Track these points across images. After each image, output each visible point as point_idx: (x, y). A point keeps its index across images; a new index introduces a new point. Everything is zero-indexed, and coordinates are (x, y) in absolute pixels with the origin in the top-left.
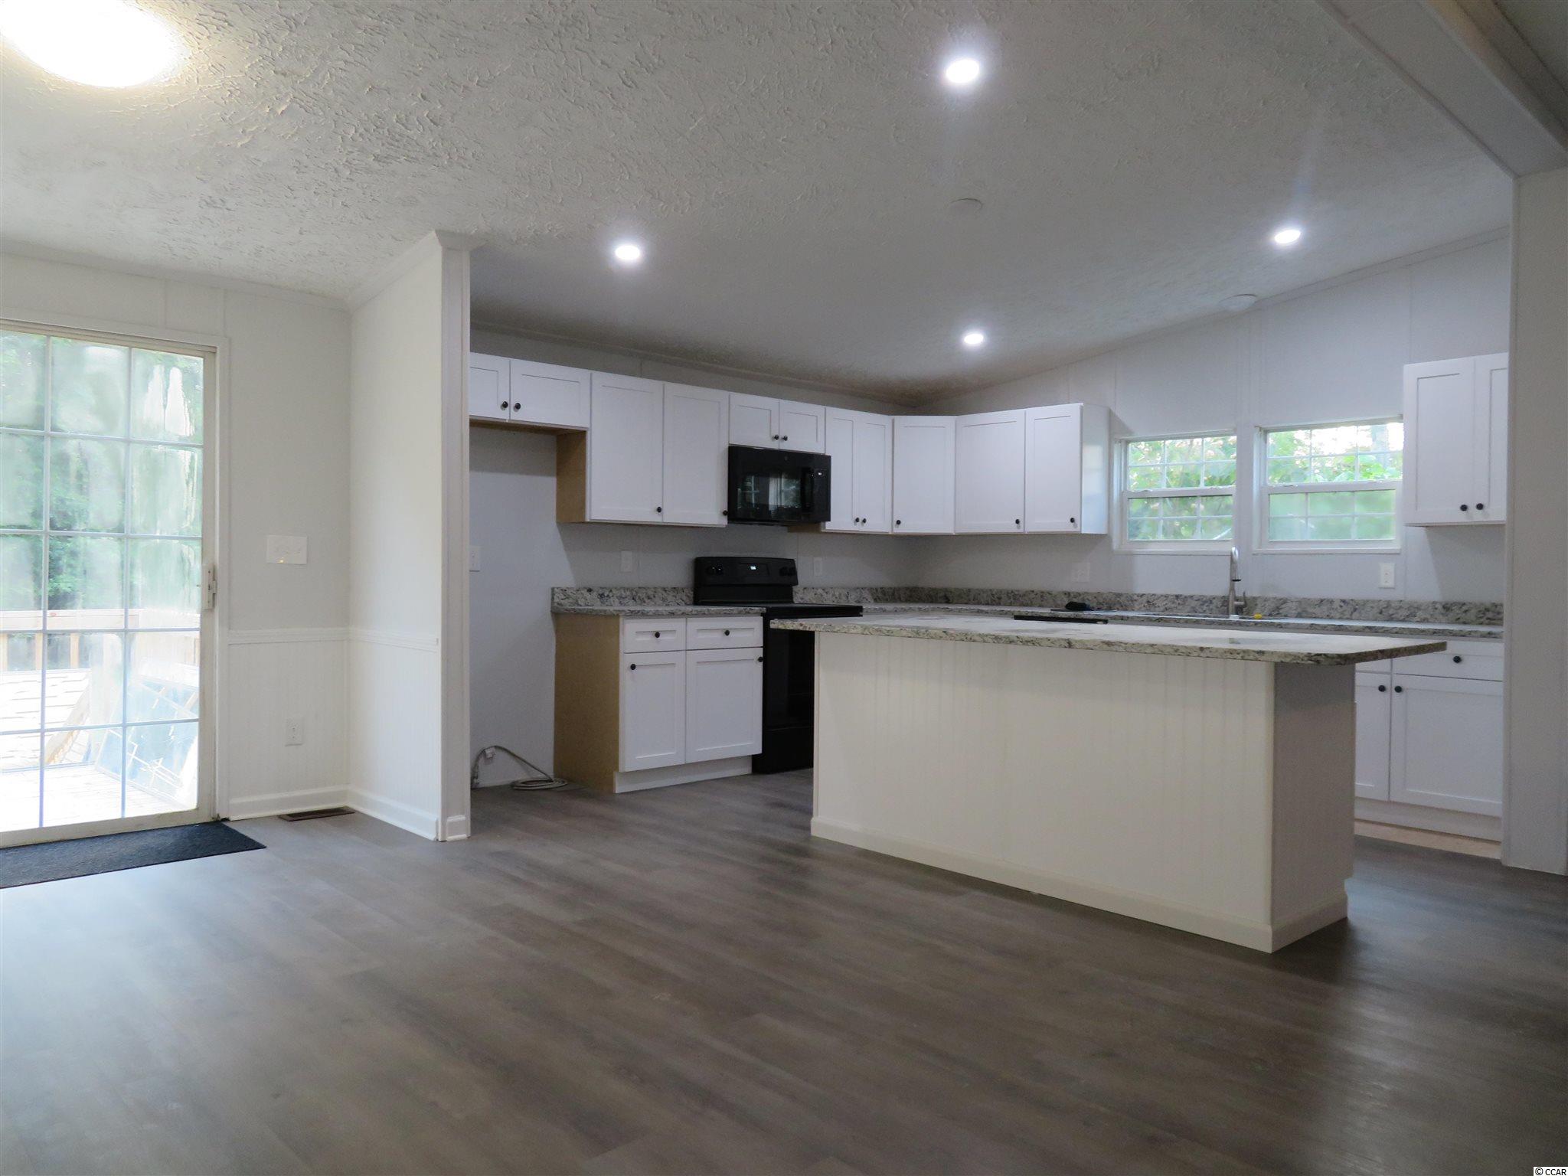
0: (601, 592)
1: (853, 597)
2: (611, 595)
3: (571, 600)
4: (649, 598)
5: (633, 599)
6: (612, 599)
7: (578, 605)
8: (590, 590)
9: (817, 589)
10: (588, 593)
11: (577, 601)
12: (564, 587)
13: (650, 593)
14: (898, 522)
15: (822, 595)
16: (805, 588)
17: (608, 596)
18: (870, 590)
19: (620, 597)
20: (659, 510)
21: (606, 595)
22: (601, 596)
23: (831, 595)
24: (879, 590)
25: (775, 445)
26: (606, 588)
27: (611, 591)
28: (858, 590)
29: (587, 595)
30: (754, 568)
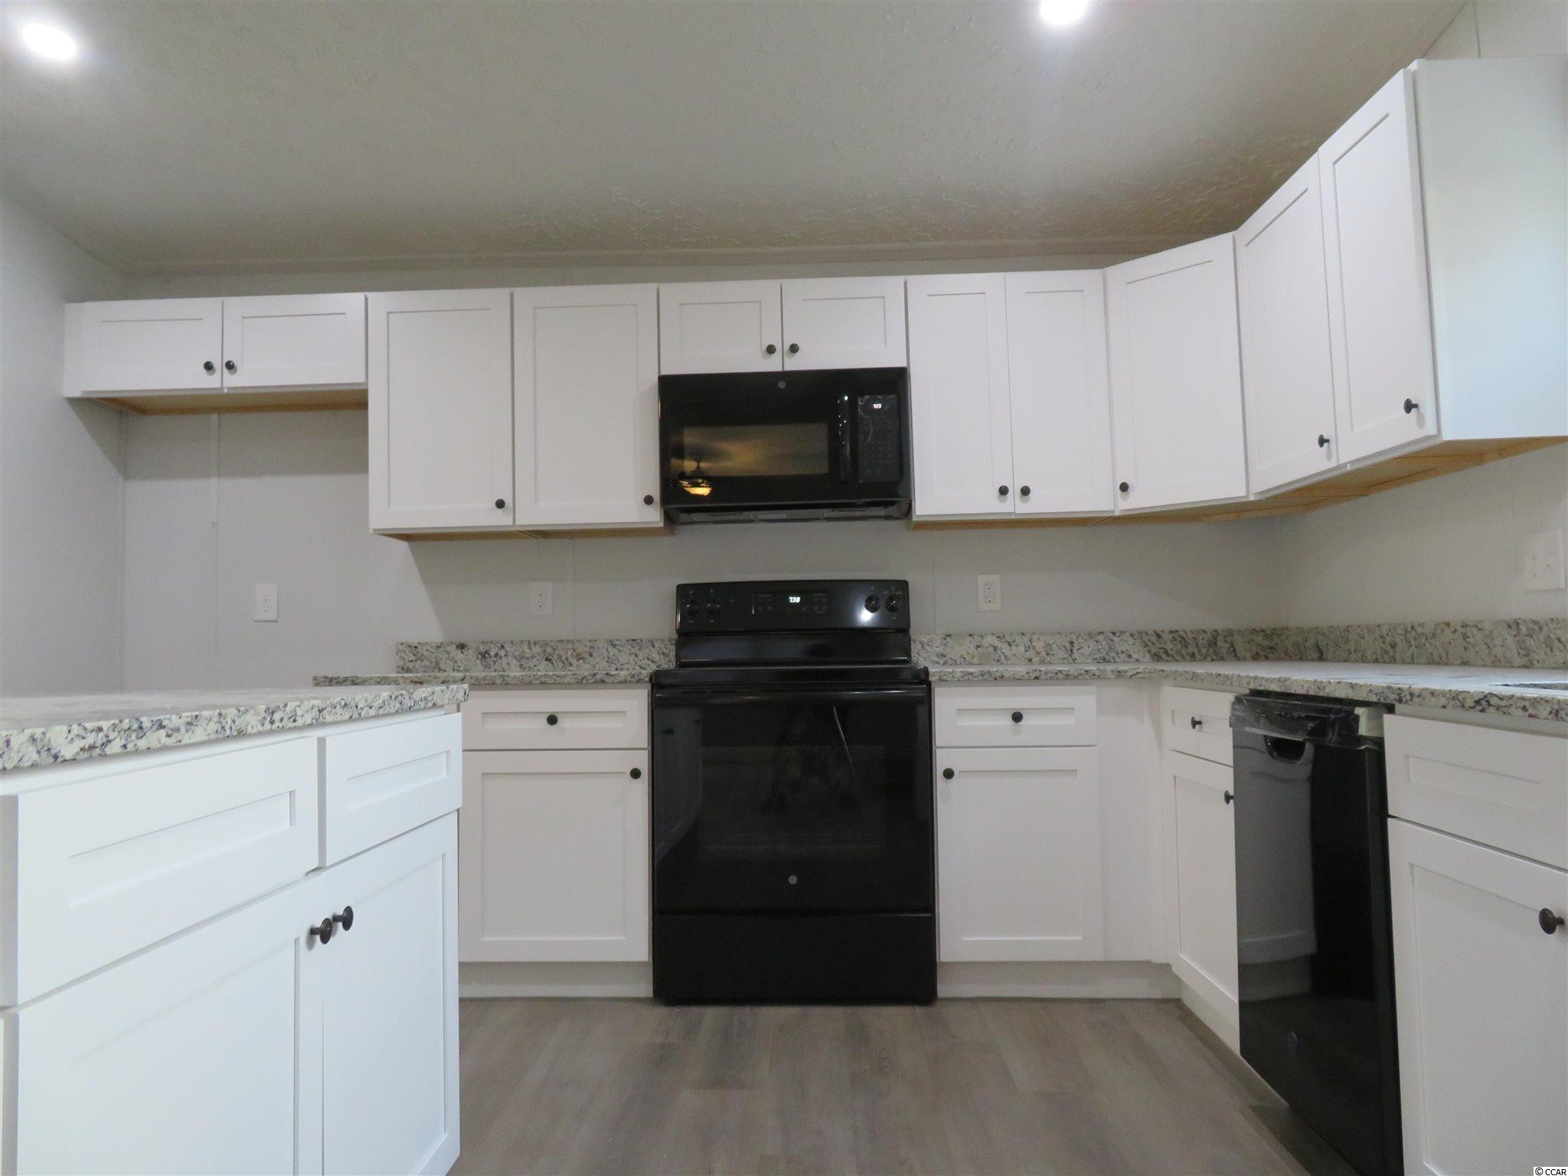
0: (482, 649)
1: (1086, 651)
2: (502, 653)
3: (426, 663)
4: (579, 658)
5: (547, 659)
6: (504, 661)
7: (440, 670)
8: (462, 647)
9: (982, 637)
10: (459, 652)
11: (437, 663)
12: (414, 641)
13: (580, 649)
14: (1124, 487)
15: (995, 648)
16: (948, 636)
17: (496, 655)
18: (1139, 635)
19: (521, 658)
20: (500, 504)
21: (492, 654)
22: (484, 655)
23: (1022, 649)
24: (1167, 637)
25: (773, 365)
26: (492, 642)
27: (502, 647)
28: (1100, 638)
29: (459, 655)
30: (796, 600)
